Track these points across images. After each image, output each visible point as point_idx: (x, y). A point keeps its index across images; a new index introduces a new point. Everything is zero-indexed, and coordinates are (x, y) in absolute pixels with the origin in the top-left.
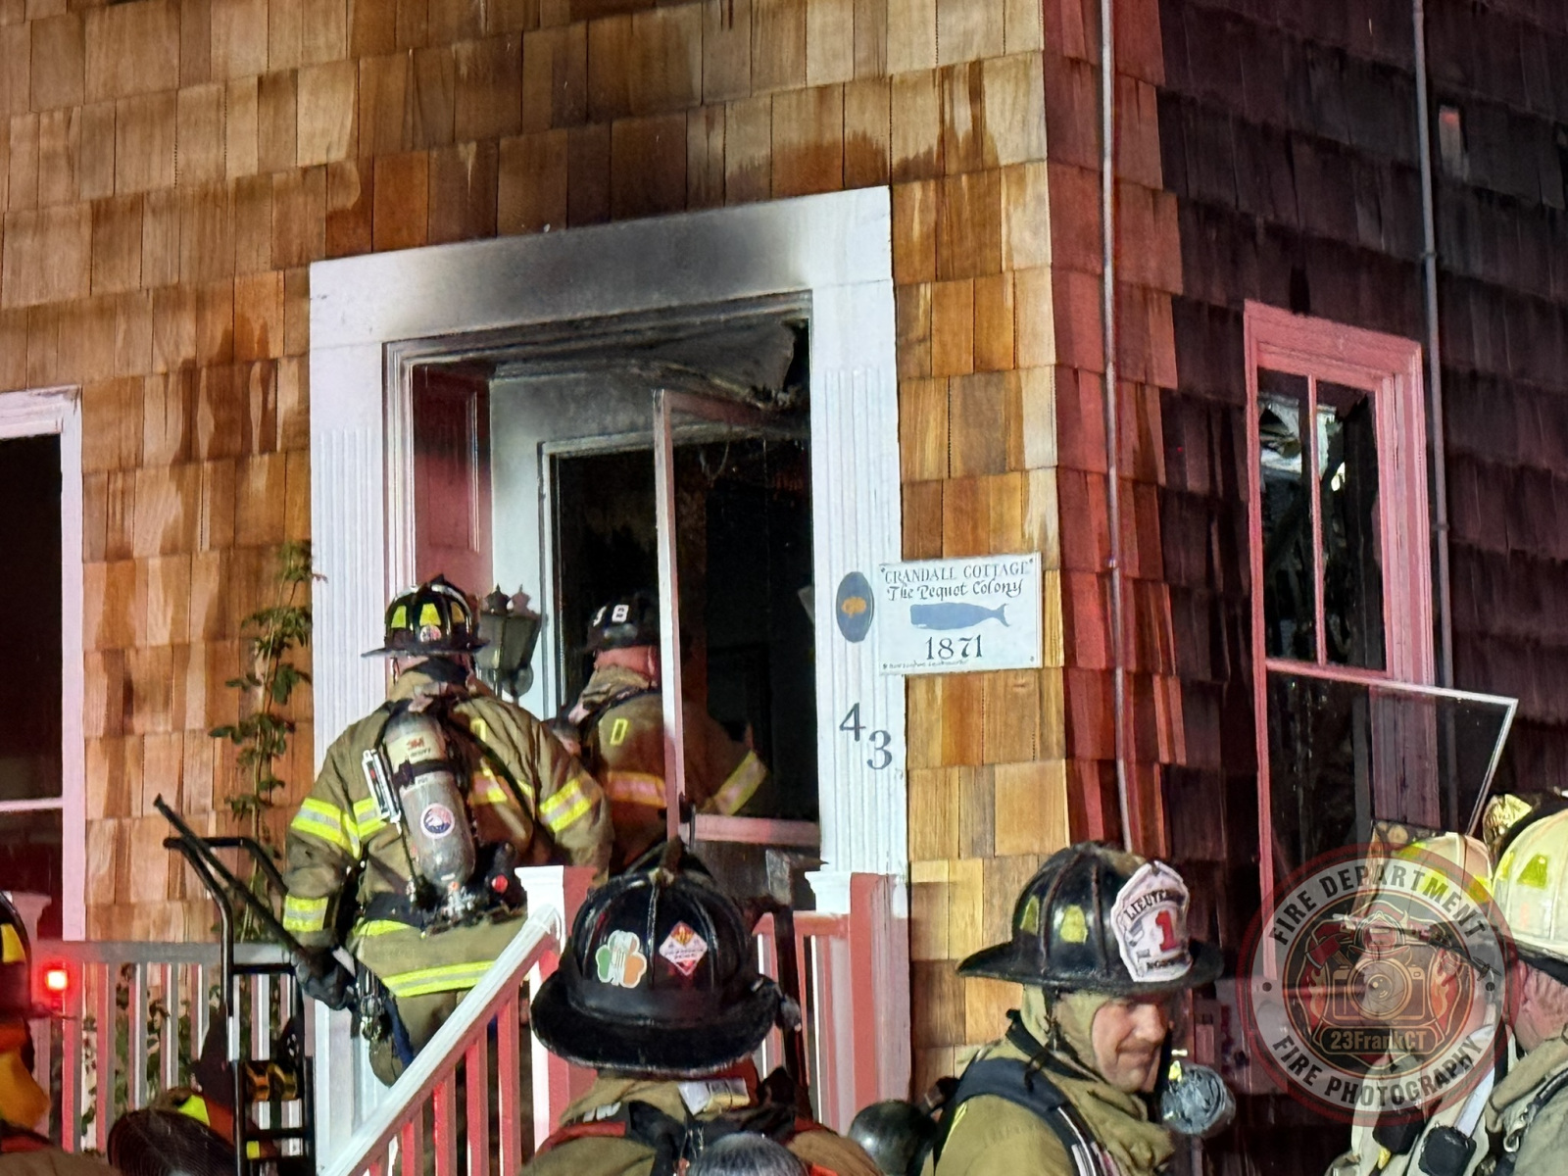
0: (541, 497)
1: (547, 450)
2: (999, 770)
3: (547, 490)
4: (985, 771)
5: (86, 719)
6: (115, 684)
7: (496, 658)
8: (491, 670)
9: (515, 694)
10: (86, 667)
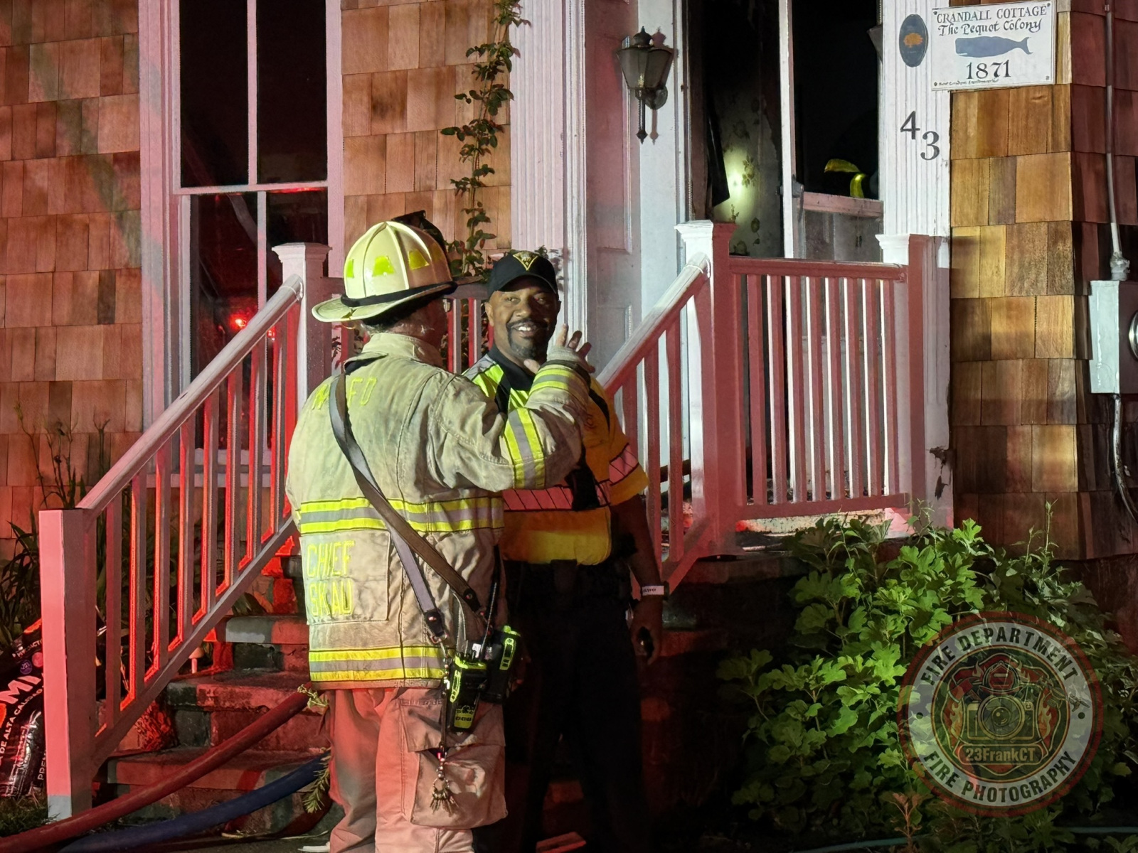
2: (1020, 160)
4: (1010, 161)
5: (344, 124)
6: (366, 99)
7: (641, 82)
8: (637, 90)
9: (654, 107)
10: (344, 86)
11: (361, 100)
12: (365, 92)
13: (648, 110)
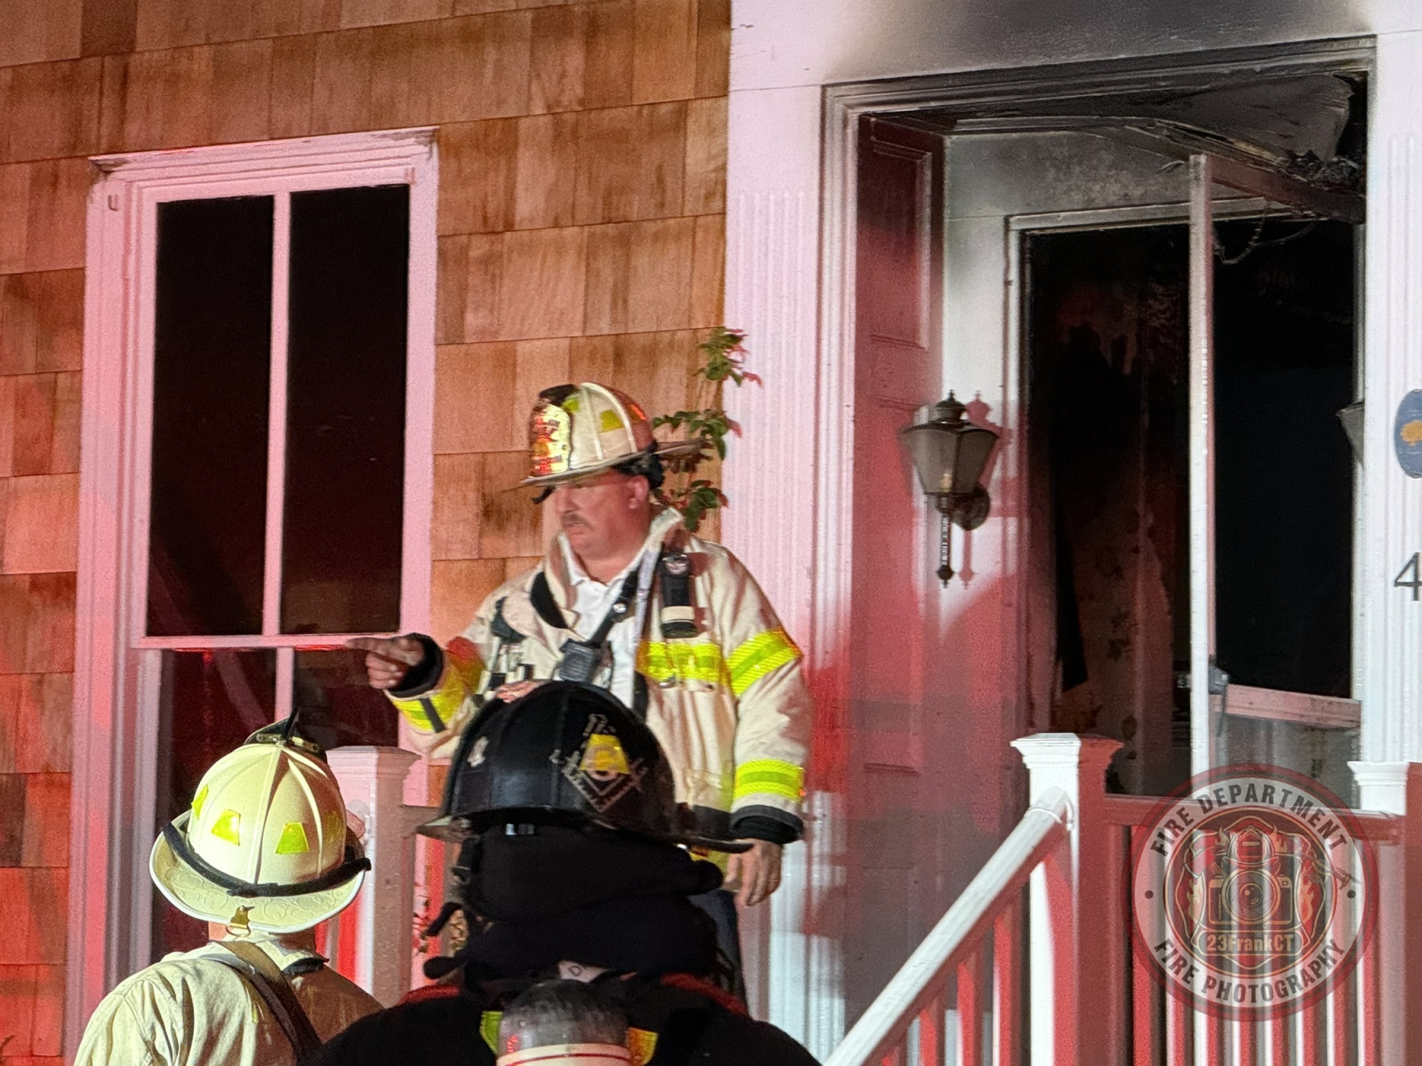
0: (1007, 283)
1: (1016, 226)
3: (1014, 275)
5: (434, 538)
6: (472, 496)
7: (946, 482)
8: (940, 495)
9: (968, 526)
10: (435, 474)
11: (465, 497)
12: (472, 485)
13: (957, 531)
